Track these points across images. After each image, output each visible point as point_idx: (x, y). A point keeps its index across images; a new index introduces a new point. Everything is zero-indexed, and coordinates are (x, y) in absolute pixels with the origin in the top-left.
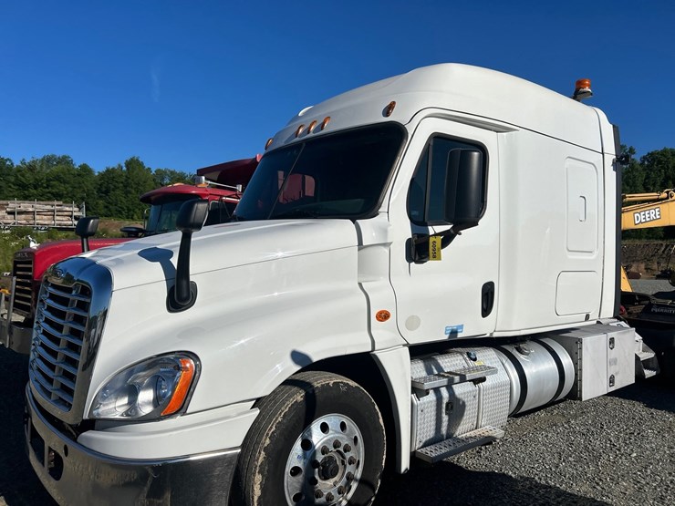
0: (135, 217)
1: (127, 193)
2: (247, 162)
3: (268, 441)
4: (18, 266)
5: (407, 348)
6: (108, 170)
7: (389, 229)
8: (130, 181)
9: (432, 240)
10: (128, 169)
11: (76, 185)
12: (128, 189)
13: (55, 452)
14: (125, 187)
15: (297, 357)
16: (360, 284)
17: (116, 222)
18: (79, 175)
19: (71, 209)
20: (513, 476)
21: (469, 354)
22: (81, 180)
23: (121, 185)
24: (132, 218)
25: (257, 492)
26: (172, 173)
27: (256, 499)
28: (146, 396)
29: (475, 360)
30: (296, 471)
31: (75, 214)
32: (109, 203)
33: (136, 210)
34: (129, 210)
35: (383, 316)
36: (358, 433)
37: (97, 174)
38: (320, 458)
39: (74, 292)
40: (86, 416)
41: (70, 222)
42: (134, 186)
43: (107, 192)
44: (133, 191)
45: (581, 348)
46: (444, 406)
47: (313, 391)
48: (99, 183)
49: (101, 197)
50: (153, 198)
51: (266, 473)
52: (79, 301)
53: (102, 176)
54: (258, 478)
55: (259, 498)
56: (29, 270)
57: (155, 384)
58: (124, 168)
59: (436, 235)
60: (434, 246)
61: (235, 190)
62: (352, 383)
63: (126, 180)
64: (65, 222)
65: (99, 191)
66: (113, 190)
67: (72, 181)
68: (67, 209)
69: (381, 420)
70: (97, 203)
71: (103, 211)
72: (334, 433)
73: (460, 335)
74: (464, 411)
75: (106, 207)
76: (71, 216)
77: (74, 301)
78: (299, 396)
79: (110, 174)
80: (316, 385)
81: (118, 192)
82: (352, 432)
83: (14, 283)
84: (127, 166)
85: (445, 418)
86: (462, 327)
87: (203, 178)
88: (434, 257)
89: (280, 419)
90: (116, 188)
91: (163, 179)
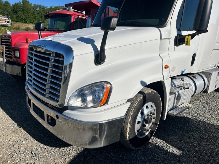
0: (28, 22)
1: (24, 13)
2: (88, 2)
3: (132, 113)
4: (3, 41)
5: (170, 78)
6: (16, 4)
7: (171, 32)
8: (24, 8)
9: (186, 37)
10: (23, 3)
11: (5, 9)
12: (24, 11)
13: (50, 116)
14: (23, 10)
15: (142, 83)
16: (159, 54)
17: (21, 24)
18: (5, 5)
19: (5, 18)
20: (191, 118)
21: (182, 79)
22: (6, 7)
23: (21, 10)
24: (27, 23)
25: (128, 130)
26: (40, 6)
27: (128, 133)
28: (90, 98)
29: (183, 81)
30: (139, 122)
31: (7, 20)
32: (17, 17)
33: (28, 20)
34: (25, 20)
35: (167, 67)
36: (155, 108)
37: (11, 5)
38: (146, 118)
39: (52, 55)
40: (65, 105)
41: (5, 24)
42: (26, 10)
43: (16, 12)
44: (26, 13)
45: (211, 76)
46: (176, 97)
47: (145, 95)
48: (13, 8)
49: (14, 14)
50: (50, 16)
51: (131, 124)
52: (54, 59)
53: (14, 6)
54: (129, 126)
55: (129, 132)
56: (10, 42)
57: (93, 93)
58: (22, 3)
59: (188, 35)
60: (187, 40)
61: (82, 13)
62: (156, 92)
63: (23, 8)
64: (4, 23)
65: (13, 12)
66: (19, 12)
67: (3, 8)
68: (4, 18)
69: (161, 103)
70: (13, 16)
71: (16, 20)
72: (150, 109)
73: (184, 73)
74: (180, 98)
75: (17, 18)
76: (6, 21)
77: (52, 59)
78: (141, 97)
79: (16, 5)
80: (146, 93)
81: (20, 12)
82: (154, 108)
83: (4, 48)
84: (23, 2)
85: (176, 101)
86: (185, 70)
87: (71, 8)
88: (187, 44)
89: (136, 105)
90: (19, 11)
91: (36, 8)
